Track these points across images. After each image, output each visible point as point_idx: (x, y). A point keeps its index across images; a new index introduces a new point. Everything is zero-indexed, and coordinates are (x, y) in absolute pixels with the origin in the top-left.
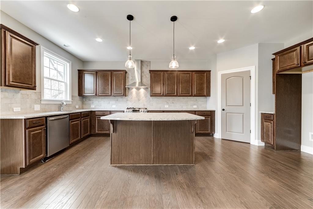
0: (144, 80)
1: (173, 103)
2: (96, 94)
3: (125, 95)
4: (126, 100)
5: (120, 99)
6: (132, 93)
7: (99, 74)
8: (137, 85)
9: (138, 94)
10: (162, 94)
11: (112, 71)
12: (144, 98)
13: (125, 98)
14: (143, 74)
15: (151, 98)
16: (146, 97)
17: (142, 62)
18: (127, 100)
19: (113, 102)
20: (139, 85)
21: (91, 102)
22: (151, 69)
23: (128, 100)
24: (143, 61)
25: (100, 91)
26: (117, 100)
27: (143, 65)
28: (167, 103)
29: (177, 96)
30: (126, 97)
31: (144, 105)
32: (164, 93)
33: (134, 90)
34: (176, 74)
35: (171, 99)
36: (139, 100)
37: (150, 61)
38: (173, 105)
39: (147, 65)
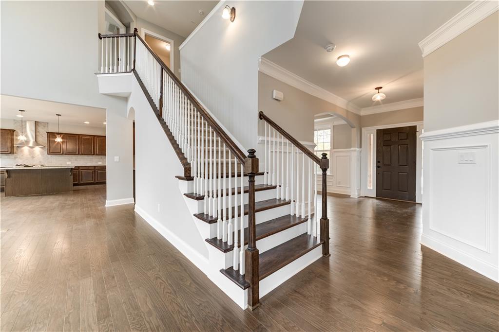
0: (40, 139)
1: (76, 160)
3: (12, 152)
4: (13, 157)
6: (22, 151)
8: (31, 145)
9: (31, 152)
10: (62, 152)
12: (40, 156)
13: (12, 156)
15: (50, 156)
16: (42, 154)
17: (36, 123)
18: (15, 158)
20: (34, 145)
22: (49, 131)
23: (17, 157)
24: (38, 122)
27: (37, 125)
28: (69, 160)
29: (78, 154)
30: (14, 155)
31: (40, 162)
32: (65, 153)
33: (26, 149)
34: (77, 137)
35: (74, 157)
36: (33, 157)
37: (48, 123)
38: (76, 161)
39: (44, 126)
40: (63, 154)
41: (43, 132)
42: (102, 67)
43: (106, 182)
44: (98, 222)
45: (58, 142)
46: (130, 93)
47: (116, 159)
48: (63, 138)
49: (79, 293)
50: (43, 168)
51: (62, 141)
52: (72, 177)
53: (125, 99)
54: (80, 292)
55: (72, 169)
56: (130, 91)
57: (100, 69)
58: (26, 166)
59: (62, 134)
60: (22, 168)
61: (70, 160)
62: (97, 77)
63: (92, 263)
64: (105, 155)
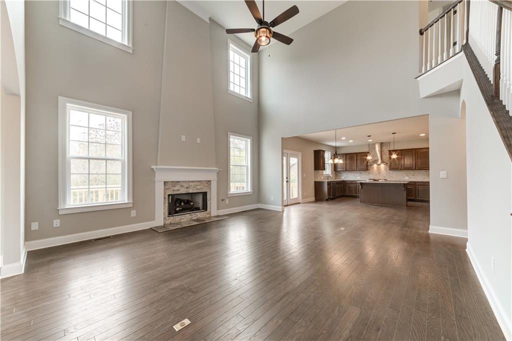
0: (384, 157)
1: (413, 175)
2: (346, 170)
3: (367, 170)
5: (363, 172)
6: (373, 168)
7: (348, 156)
8: (379, 163)
9: (379, 169)
11: (357, 154)
12: (384, 172)
13: (367, 172)
14: (383, 153)
15: (391, 171)
16: (385, 169)
18: (369, 173)
19: (358, 175)
20: (381, 162)
21: (341, 175)
22: (390, 149)
24: (383, 143)
25: (348, 167)
26: (361, 173)
27: (382, 145)
29: (415, 169)
31: (384, 177)
32: (403, 168)
33: (375, 166)
34: (414, 152)
35: (411, 172)
36: (380, 173)
37: (390, 143)
38: (413, 177)
39: (387, 146)
40: (401, 169)
41: (386, 150)
42: (423, 67)
43: (429, 200)
44: (408, 248)
45: (394, 159)
46: (461, 82)
47: (443, 174)
48: (397, 155)
49: (341, 318)
50: (387, 182)
51: (397, 157)
52: (405, 192)
53: (457, 92)
54: (343, 318)
55: (404, 184)
56: (462, 78)
57: (421, 70)
58: (375, 180)
59: (397, 150)
60: (372, 181)
61: (407, 175)
62: (418, 81)
63: (371, 293)
64: (429, 169)
